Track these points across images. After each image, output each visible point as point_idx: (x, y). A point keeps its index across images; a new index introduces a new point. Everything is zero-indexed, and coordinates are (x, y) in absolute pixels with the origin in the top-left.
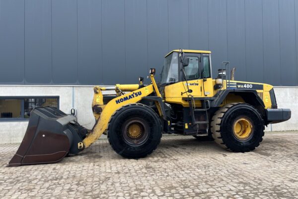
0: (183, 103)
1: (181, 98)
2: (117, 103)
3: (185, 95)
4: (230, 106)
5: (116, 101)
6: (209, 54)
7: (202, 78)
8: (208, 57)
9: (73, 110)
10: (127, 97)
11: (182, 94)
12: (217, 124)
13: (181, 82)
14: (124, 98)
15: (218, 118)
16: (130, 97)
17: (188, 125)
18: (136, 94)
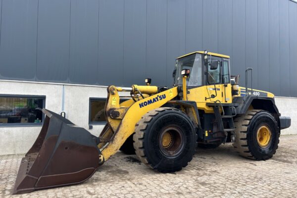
0: (207, 108)
1: (205, 103)
2: (141, 107)
3: (208, 101)
4: (254, 113)
5: (140, 104)
6: (228, 58)
7: (223, 83)
8: (228, 61)
9: (63, 114)
10: (151, 100)
11: (206, 99)
12: (241, 132)
13: (205, 87)
14: (148, 101)
15: (243, 125)
16: (154, 100)
17: (208, 132)
18: (160, 97)
